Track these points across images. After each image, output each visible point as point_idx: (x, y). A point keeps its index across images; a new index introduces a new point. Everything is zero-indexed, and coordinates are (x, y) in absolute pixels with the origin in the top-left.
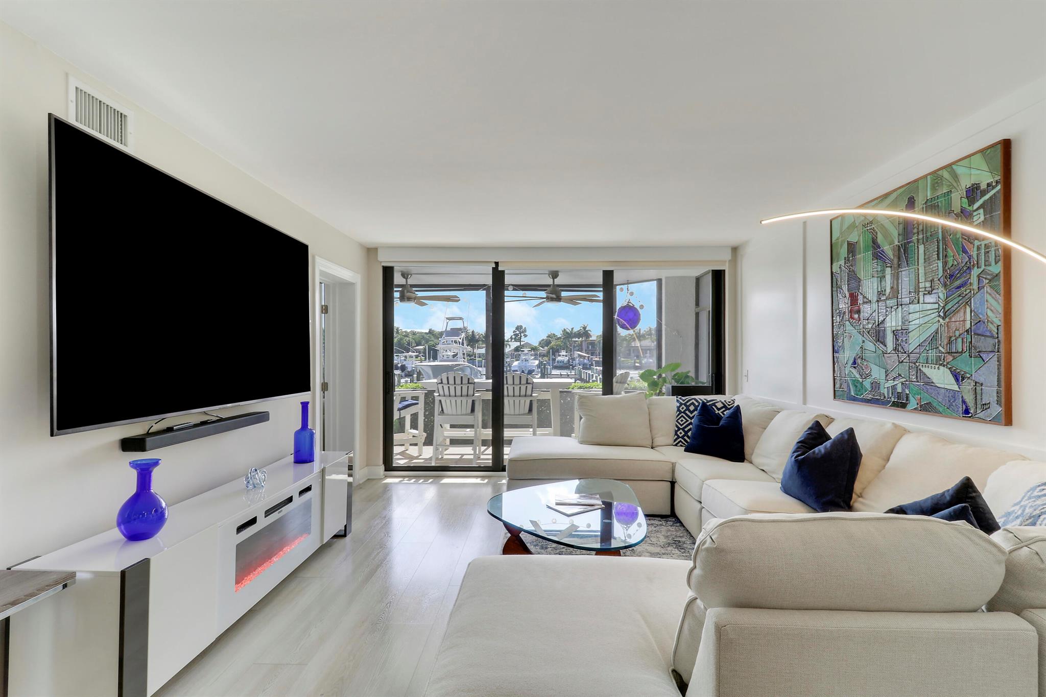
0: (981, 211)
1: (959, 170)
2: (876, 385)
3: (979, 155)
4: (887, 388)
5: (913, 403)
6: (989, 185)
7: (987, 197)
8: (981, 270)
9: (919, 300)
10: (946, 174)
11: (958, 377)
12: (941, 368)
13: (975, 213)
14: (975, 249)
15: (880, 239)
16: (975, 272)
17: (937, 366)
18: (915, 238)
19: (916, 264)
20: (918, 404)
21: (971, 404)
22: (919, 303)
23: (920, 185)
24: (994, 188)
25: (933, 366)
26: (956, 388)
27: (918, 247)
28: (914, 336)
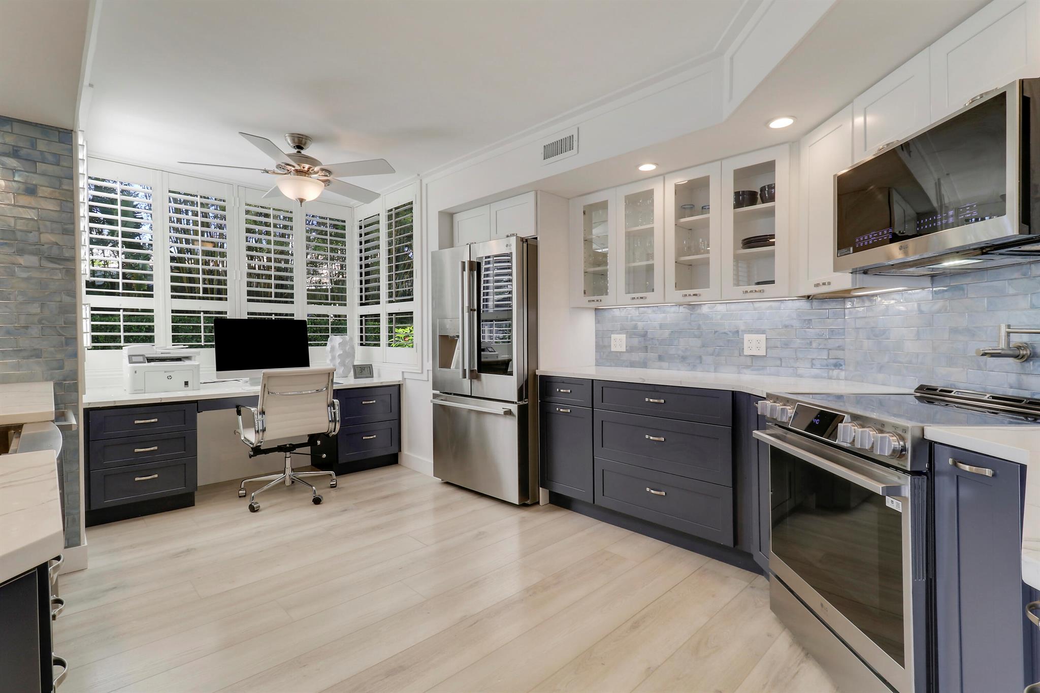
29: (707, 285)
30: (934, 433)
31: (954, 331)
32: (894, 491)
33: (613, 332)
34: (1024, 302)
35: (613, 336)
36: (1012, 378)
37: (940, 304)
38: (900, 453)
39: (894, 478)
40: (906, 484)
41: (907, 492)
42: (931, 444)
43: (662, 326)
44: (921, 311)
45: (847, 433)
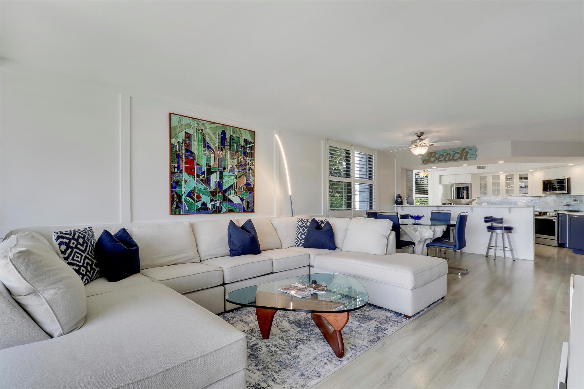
0: (249, 149)
1: (243, 132)
2: (204, 204)
3: (248, 131)
4: (211, 205)
5: (224, 210)
6: (251, 142)
7: (250, 145)
8: (249, 167)
9: (227, 171)
10: (237, 130)
11: (242, 200)
12: (236, 196)
13: (247, 149)
14: (247, 160)
15: (208, 140)
16: (247, 167)
17: (234, 196)
18: (226, 147)
19: (226, 157)
20: (226, 210)
21: (246, 208)
22: (227, 172)
23: (228, 128)
24: (252, 144)
25: (233, 196)
26: (241, 203)
27: (227, 151)
28: (225, 184)
29: (513, 194)
30: (559, 212)
31: (559, 202)
32: (554, 219)
33: (483, 202)
34: (568, 199)
35: (483, 203)
36: (567, 208)
37: (557, 198)
38: (555, 215)
39: (554, 217)
40: (556, 218)
41: (556, 219)
42: (558, 213)
43: (497, 201)
44: (554, 199)
45: (548, 214)
